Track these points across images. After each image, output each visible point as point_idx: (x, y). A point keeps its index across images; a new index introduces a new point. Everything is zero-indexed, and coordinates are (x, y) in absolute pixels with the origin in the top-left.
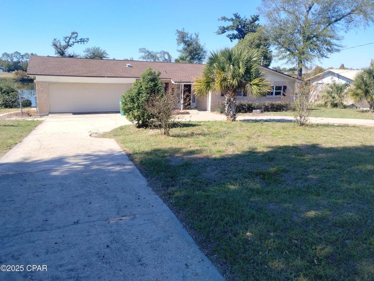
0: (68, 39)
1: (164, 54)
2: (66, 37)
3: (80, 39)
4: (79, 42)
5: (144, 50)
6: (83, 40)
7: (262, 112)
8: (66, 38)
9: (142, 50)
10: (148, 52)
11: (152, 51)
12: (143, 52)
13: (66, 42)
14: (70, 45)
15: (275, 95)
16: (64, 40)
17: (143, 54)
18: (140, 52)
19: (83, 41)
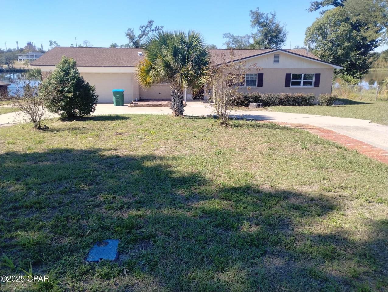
0: (144, 28)
1: (249, 38)
2: (142, 26)
3: (155, 28)
4: (154, 30)
5: (229, 35)
6: (157, 28)
7: (258, 106)
8: (142, 28)
9: (226, 35)
10: (233, 36)
11: (237, 36)
12: (228, 37)
13: (141, 31)
14: (145, 34)
15: (304, 85)
16: (140, 30)
17: (227, 40)
18: (224, 38)
19: (158, 30)
